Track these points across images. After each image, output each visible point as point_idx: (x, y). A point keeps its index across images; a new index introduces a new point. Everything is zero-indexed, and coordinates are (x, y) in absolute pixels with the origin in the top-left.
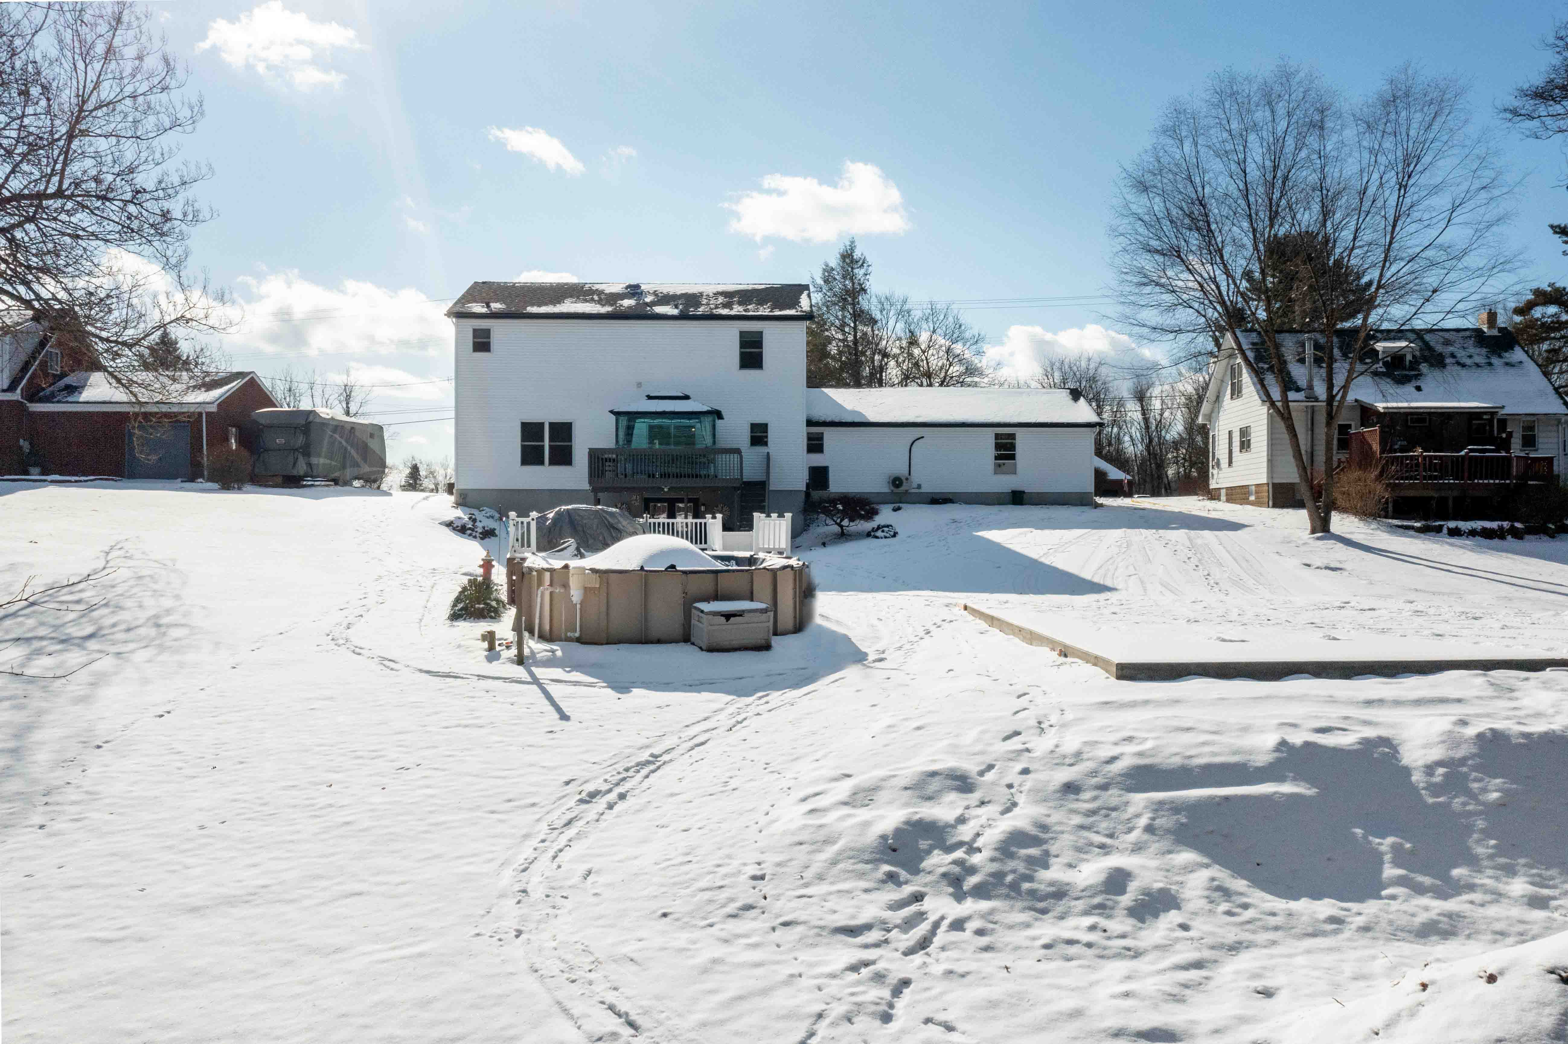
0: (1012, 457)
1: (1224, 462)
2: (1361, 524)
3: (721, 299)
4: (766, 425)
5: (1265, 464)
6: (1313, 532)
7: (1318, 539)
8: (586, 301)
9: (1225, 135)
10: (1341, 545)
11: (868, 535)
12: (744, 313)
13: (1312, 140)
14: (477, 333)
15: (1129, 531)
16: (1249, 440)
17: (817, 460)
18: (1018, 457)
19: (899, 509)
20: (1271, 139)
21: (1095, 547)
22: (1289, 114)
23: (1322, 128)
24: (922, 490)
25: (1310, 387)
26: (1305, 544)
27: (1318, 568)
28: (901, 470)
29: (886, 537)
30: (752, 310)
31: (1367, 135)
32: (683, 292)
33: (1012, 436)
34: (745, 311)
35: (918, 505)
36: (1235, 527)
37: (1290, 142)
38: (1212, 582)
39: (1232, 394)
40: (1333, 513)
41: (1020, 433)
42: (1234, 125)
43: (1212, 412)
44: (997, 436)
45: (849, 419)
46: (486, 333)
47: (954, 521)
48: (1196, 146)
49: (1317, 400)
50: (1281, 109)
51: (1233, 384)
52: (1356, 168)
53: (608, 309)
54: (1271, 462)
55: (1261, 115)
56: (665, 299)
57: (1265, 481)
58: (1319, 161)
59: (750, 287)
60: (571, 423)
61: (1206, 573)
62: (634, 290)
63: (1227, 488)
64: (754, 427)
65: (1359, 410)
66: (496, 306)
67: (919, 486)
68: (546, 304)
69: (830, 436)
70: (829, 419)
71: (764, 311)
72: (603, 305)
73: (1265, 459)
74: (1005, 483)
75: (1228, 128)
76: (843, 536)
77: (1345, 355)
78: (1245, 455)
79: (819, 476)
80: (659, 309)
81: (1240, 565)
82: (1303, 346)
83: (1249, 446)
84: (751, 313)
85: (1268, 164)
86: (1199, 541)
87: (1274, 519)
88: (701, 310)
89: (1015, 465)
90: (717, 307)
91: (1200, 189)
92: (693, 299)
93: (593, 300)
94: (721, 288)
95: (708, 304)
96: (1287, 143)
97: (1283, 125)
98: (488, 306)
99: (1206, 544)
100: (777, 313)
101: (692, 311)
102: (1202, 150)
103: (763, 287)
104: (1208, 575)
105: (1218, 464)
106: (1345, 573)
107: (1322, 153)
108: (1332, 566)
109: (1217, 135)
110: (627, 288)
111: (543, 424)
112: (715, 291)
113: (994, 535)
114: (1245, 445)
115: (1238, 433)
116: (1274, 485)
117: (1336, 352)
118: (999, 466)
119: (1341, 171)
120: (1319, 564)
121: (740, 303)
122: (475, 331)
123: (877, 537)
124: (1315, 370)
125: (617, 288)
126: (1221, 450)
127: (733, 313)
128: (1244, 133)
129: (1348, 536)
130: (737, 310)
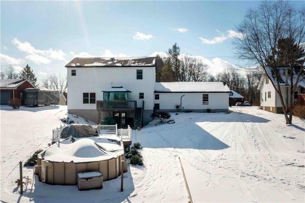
0: (207, 100)
1: (264, 100)
2: (301, 120)
3: (133, 61)
4: (143, 93)
5: (275, 102)
6: (287, 123)
7: (288, 126)
8: (100, 62)
9: (263, 17)
10: (295, 128)
11: (168, 122)
12: (138, 65)
13: (287, 18)
14: (72, 71)
15: (236, 123)
16: (270, 95)
17: (157, 102)
18: (209, 100)
19: (177, 114)
20: (276, 18)
21: (225, 129)
22: (281, 11)
23: (290, 15)
24: (184, 109)
25: (287, 82)
26: (285, 127)
27: (287, 138)
28: (179, 104)
29: (172, 123)
30: (140, 64)
31: (303, 16)
32: (124, 59)
33: (207, 95)
34: (138, 64)
35: (183, 113)
36: (265, 121)
37: (281, 19)
38: (256, 143)
39: (266, 83)
40: (293, 116)
41: (209, 94)
42: (266, 14)
43: (261, 87)
44: (203, 95)
45: (166, 91)
46: (75, 71)
47: (191, 119)
48: (255, 20)
49: (288, 85)
50: (279, 10)
51: (266, 80)
52: (300, 25)
53: (104, 65)
54: (276, 101)
55: (273, 11)
56: (119, 62)
57: (274, 106)
58: (289, 24)
59: (141, 58)
60: (95, 93)
61: (255, 140)
62: (112, 60)
63: (265, 107)
64: (140, 94)
65: (300, 88)
66: (78, 64)
67: (183, 108)
68: (90, 63)
69: (161, 95)
70: (160, 91)
71: (143, 65)
72: (103, 64)
73: (275, 101)
74: (205, 107)
75: (264, 15)
76: (162, 123)
77: (297, 73)
78: (269, 99)
79: (157, 106)
80: (117, 65)
81: (265, 136)
82: (285, 70)
83: (270, 97)
84: (140, 65)
85: (275, 24)
86: (255, 127)
87: (276, 118)
88: (127, 64)
89: (208, 102)
90: (131, 64)
91: (256, 32)
92: (126, 61)
93: (102, 62)
94: (134, 58)
95: (129, 63)
96: (280, 19)
97: (279, 14)
98: (76, 64)
99: (256, 128)
100: (146, 65)
101: (125, 65)
102: (257, 21)
103: (144, 58)
104: (256, 140)
105: (263, 100)
106: (296, 140)
107: (290, 21)
108: (292, 137)
109: (261, 17)
110: (111, 59)
111: (88, 93)
112: (132, 59)
113: (200, 124)
114: (269, 96)
115: (268, 93)
116: (277, 108)
117: (294, 72)
118: (204, 102)
119: (295, 26)
120: (288, 136)
121: (137, 63)
122: (72, 70)
123: (170, 123)
124: (288, 77)
125: (109, 59)
126: (263, 97)
127: (135, 65)
128: (269, 16)
129: (297, 125)
130: (136, 64)
